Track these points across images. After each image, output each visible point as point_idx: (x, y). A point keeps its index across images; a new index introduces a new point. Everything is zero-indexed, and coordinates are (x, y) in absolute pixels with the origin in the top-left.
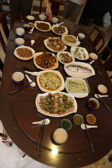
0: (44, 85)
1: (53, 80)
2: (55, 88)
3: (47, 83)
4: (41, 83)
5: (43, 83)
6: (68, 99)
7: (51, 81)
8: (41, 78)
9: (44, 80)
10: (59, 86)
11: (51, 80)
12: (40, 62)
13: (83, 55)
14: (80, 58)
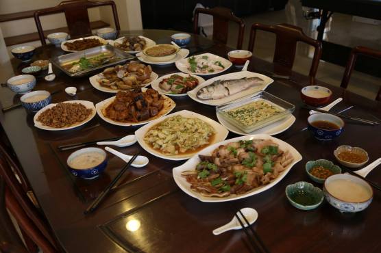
0: (171, 148)
1: (189, 126)
2: (205, 143)
3: (177, 141)
4: (159, 149)
5: (164, 146)
6: (255, 146)
7: (182, 132)
8: (151, 139)
9: (164, 139)
10: (210, 134)
11: (182, 129)
12: (123, 111)
13: (215, 64)
14: (212, 71)
